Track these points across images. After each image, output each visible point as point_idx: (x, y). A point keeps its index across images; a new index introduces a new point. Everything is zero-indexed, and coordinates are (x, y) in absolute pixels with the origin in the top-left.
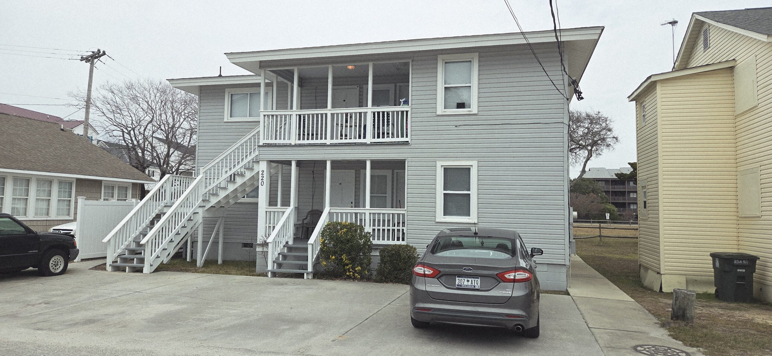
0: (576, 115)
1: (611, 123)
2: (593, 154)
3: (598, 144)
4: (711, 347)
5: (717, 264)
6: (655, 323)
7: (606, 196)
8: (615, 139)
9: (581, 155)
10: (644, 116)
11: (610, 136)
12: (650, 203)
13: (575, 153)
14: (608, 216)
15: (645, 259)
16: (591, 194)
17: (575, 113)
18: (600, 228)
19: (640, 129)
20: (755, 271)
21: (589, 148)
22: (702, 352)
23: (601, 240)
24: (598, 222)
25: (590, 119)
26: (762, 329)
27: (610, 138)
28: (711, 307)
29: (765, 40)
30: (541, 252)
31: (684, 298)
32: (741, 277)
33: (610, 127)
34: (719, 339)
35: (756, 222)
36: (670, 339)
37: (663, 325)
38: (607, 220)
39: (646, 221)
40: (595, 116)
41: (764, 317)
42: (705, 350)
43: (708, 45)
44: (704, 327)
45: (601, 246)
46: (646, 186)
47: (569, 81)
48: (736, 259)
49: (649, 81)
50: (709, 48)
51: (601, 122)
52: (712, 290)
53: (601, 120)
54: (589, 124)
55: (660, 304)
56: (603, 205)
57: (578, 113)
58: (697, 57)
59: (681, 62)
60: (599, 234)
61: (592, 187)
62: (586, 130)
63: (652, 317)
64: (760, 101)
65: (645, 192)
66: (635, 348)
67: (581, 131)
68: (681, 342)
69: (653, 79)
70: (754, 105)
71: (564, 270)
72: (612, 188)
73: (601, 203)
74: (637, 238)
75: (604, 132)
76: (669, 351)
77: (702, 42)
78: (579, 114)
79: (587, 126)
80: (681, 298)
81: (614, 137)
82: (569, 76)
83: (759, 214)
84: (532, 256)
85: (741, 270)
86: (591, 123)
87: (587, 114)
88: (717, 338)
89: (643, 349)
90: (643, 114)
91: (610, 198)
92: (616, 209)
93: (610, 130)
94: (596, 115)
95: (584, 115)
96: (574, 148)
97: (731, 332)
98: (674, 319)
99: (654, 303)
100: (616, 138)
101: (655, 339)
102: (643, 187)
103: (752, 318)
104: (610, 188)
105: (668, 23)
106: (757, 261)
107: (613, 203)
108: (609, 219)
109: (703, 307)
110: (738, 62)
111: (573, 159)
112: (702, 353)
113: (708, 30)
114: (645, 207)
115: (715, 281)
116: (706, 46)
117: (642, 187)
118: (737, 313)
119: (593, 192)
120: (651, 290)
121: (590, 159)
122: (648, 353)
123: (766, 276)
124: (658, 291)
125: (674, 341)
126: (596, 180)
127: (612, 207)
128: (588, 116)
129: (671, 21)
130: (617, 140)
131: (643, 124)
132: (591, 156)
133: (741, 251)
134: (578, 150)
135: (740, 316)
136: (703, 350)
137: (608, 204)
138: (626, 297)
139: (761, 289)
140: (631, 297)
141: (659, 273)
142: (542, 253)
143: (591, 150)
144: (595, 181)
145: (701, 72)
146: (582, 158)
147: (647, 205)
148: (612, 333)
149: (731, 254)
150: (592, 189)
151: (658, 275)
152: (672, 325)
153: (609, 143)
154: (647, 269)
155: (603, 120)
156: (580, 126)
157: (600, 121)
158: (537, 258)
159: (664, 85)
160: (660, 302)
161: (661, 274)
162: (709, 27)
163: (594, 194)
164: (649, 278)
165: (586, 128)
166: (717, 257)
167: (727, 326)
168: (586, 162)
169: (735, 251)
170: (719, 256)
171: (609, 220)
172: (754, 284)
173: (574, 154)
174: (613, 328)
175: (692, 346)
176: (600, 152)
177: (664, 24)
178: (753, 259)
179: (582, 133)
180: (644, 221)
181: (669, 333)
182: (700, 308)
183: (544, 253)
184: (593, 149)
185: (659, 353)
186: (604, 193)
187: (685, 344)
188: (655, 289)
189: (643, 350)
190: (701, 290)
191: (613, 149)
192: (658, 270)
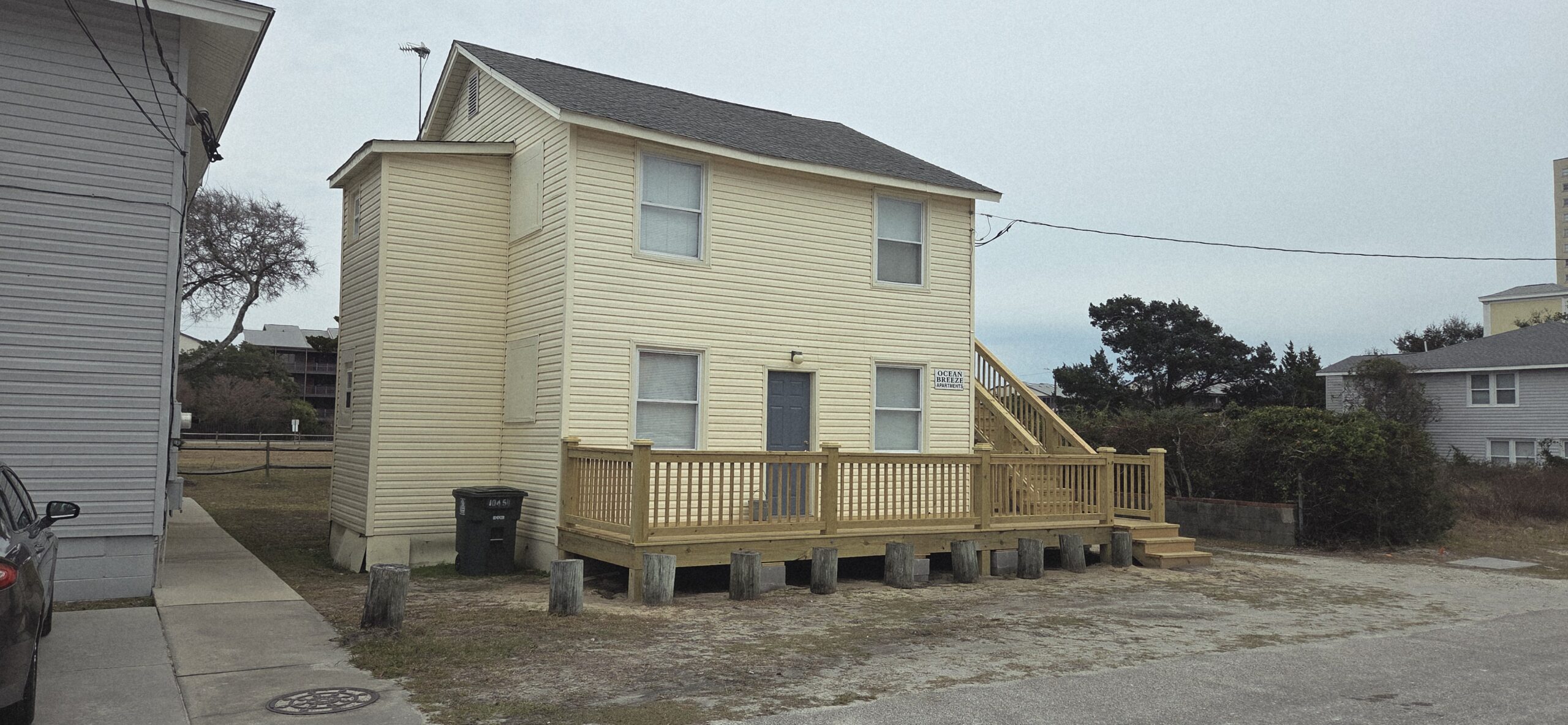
0: (227, 203)
1: (303, 231)
2: (260, 291)
3: (274, 272)
4: (422, 671)
5: (463, 510)
6: (330, 640)
7: (296, 384)
8: (308, 265)
9: (235, 293)
10: (357, 220)
11: (299, 259)
12: (357, 397)
13: (224, 287)
14: (295, 425)
15: (341, 510)
16: (265, 379)
17: (227, 197)
18: (268, 449)
19: (348, 247)
20: (518, 518)
21: (254, 278)
22: (402, 685)
23: (268, 474)
24: (263, 438)
25: (258, 216)
26: (515, 620)
27: (299, 261)
28: (444, 589)
29: (558, 117)
30: (74, 510)
31: (388, 581)
32: (498, 529)
33: (301, 238)
34: (441, 652)
35: (525, 432)
36: (352, 669)
37: (344, 642)
38: (293, 433)
39: (347, 433)
40: (269, 211)
41: (523, 596)
42: (409, 681)
43: (477, 107)
44: (420, 632)
45: (266, 487)
46: (352, 362)
47: (188, 114)
48: (493, 498)
49: (368, 151)
50: (478, 113)
51: (281, 227)
52: (451, 558)
53: (282, 222)
54: (257, 226)
55: (354, 597)
56: (289, 402)
57: (233, 199)
58: (459, 126)
59: (431, 129)
60: (264, 463)
61: (268, 365)
62: (250, 238)
63: (326, 627)
64: (546, 222)
65: (350, 374)
66: (271, 708)
67: (237, 240)
68: (370, 672)
69: (375, 148)
70: (537, 227)
71: (148, 550)
72: (309, 368)
73: (285, 399)
74: (330, 468)
75: (286, 248)
76: (341, 695)
77: (467, 100)
78: (235, 202)
79: (251, 230)
80: (383, 581)
81: (307, 262)
82: (188, 100)
83: (532, 417)
84: (48, 521)
85: (498, 517)
86: (261, 225)
87: (252, 205)
88: (437, 651)
89: (287, 703)
90: (355, 218)
91: (304, 389)
92: (313, 411)
93: (300, 245)
94: (272, 211)
95: (246, 205)
96: (221, 276)
97: (465, 633)
98: (366, 625)
99: (342, 596)
100: (312, 264)
101: (320, 674)
102: (348, 365)
103: (505, 601)
104: (305, 369)
105: (413, 49)
106: (524, 500)
107: (307, 399)
108: (297, 431)
109: (430, 591)
110: (519, 148)
111: (217, 300)
112: (402, 688)
113: (477, 79)
114: (348, 405)
115: (457, 541)
116: (473, 111)
117: (346, 363)
118: (484, 595)
119: (269, 376)
120: (346, 570)
121: (254, 302)
122: (297, 710)
123: (533, 523)
124: (358, 572)
125: (358, 671)
126: (278, 352)
127: (306, 407)
128: (255, 208)
129: (417, 47)
130: (314, 268)
131: (355, 237)
132: (257, 296)
133: (505, 484)
134: (229, 281)
135: (488, 601)
136: (406, 680)
137: (298, 400)
138: (289, 594)
139: (527, 547)
140: (300, 591)
141: (362, 535)
142: (77, 513)
143: (257, 282)
144: (274, 353)
145: (461, 154)
146: (237, 299)
147: (352, 402)
148: (228, 679)
149: (485, 490)
150: (267, 369)
151: (361, 538)
152: (362, 639)
153: (297, 273)
154: (342, 528)
155: (288, 222)
156: (236, 228)
157: (279, 225)
158: (61, 528)
159: (394, 165)
160: (355, 594)
161: (367, 537)
162: (479, 74)
163: (272, 380)
164: (345, 549)
165: (249, 234)
166: (463, 497)
167: (460, 623)
168: (245, 308)
169: (494, 483)
170: (466, 493)
171: (297, 433)
172: (517, 540)
173: (220, 289)
174: (236, 668)
175: (387, 676)
176: (276, 289)
177: (406, 50)
178: (517, 496)
179: (239, 244)
180: (344, 433)
181: (351, 657)
182: (425, 594)
183: (81, 511)
184: (262, 282)
185: (318, 706)
186: (292, 379)
187: (376, 676)
188: (352, 569)
189: (286, 707)
190: (432, 560)
191: (303, 285)
192: (360, 528)
